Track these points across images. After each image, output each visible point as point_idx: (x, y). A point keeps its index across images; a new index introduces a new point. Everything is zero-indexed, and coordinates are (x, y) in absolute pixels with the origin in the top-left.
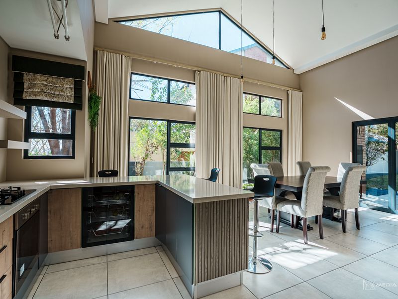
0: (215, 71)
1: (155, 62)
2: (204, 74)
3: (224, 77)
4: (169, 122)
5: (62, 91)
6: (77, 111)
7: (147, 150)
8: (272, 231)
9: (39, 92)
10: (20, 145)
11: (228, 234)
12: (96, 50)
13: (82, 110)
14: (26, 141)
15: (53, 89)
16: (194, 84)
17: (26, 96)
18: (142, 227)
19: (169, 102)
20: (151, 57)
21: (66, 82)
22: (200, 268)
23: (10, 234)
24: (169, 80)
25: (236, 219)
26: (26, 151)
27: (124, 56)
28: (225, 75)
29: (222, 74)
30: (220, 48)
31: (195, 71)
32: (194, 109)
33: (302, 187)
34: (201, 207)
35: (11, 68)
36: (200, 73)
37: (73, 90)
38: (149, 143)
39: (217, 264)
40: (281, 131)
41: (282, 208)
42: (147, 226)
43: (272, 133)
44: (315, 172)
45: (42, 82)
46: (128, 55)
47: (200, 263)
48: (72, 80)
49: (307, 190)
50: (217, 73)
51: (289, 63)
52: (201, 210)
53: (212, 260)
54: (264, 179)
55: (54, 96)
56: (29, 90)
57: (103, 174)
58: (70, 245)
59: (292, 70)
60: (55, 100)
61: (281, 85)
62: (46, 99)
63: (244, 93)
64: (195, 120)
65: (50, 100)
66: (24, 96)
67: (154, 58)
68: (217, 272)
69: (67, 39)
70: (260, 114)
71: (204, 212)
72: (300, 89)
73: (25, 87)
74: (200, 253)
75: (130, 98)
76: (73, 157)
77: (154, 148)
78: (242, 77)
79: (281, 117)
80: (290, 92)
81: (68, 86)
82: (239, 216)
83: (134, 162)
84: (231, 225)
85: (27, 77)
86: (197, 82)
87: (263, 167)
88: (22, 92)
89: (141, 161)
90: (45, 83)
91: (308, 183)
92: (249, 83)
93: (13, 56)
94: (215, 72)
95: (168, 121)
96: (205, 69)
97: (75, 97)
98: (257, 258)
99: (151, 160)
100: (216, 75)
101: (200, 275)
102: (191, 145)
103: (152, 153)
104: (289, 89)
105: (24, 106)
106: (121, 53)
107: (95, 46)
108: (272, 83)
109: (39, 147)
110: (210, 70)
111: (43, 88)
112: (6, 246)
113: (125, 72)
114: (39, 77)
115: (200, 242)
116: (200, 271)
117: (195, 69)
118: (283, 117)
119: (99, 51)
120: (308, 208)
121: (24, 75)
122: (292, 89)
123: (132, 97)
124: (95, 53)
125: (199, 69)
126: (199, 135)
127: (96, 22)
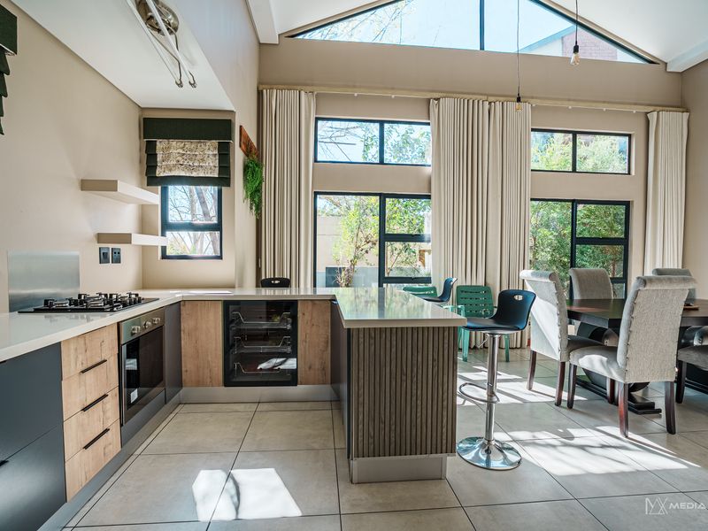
0: (468, 94)
1: (356, 95)
2: (447, 103)
3: (490, 103)
4: (383, 197)
5: (203, 160)
6: (224, 189)
7: (357, 248)
8: (559, 403)
9: (174, 166)
10: (156, 241)
11: (414, 387)
12: (260, 89)
13: (229, 186)
14: (163, 234)
15: (191, 159)
16: (429, 124)
17: (160, 173)
18: (310, 368)
19: (382, 162)
20: (348, 86)
21: (207, 147)
22: (360, 434)
23: (113, 348)
24: (382, 123)
25: (430, 362)
26: (164, 249)
27: (303, 93)
28: (491, 99)
29: (484, 98)
30: (482, 47)
31: (429, 100)
32: (428, 170)
33: (620, 320)
34: (361, 336)
35: (142, 135)
36: (439, 103)
37: (217, 157)
38: (361, 235)
39: (393, 435)
40: (627, 204)
41: (580, 360)
42: (317, 365)
43: (612, 209)
44: (647, 288)
45: (178, 151)
46: (309, 89)
47: (361, 426)
48: (215, 142)
49: (630, 324)
50: (474, 97)
51: (652, 50)
52: (361, 340)
53: (382, 426)
54: (516, 297)
55: (192, 168)
56: (164, 163)
57: (267, 283)
58: (209, 380)
59: (662, 66)
60: (194, 174)
61: (630, 104)
62: (183, 174)
63: (533, 130)
64: (430, 190)
65: (187, 175)
66: (157, 172)
67: (354, 87)
68: (393, 446)
69: (193, 85)
70: (574, 170)
71: (367, 344)
72: (682, 105)
73: (158, 159)
74: (361, 409)
75: (316, 161)
76: (220, 258)
77: (370, 244)
78: (519, 100)
79: (629, 173)
80: (653, 117)
81: (211, 153)
82: (436, 357)
83: (337, 268)
84: (420, 371)
85: (161, 145)
86: (433, 121)
87: (541, 276)
88: (156, 166)
89: (347, 266)
90: (181, 151)
91: (632, 310)
92: (546, 108)
93: (144, 119)
94: (468, 97)
95: (380, 195)
96: (449, 93)
97: (220, 167)
98: (493, 443)
99: (368, 264)
100: (471, 101)
101: (360, 445)
102: (426, 239)
103: (367, 252)
104: (651, 109)
105: (160, 187)
106: (299, 88)
107: (260, 83)
108: (604, 102)
109: (179, 242)
110: (459, 93)
111: (180, 158)
112: (105, 361)
113: (306, 119)
114: (174, 143)
115: (361, 391)
116: (360, 439)
117: (429, 95)
118: (633, 172)
119: (265, 91)
120: (631, 363)
121: (158, 143)
122: (659, 108)
123: (319, 159)
124: (260, 94)
125: (436, 95)
126: (438, 219)
127: (261, 45)
